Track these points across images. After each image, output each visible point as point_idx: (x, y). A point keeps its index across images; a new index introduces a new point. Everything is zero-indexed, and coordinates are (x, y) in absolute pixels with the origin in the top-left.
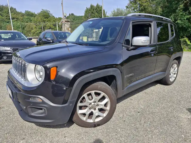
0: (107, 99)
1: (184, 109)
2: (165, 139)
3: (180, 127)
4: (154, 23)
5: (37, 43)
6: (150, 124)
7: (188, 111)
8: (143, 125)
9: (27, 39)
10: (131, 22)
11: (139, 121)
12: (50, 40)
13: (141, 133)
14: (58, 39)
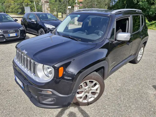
0: (98, 85)
1: (150, 86)
2: (141, 113)
3: (150, 102)
4: (131, 17)
5: (21, 23)
6: (128, 100)
7: (153, 87)
8: (123, 101)
9: (13, 21)
10: (116, 19)
11: (119, 98)
12: (34, 22)
13: (123, 108)
14: (42, 20)
